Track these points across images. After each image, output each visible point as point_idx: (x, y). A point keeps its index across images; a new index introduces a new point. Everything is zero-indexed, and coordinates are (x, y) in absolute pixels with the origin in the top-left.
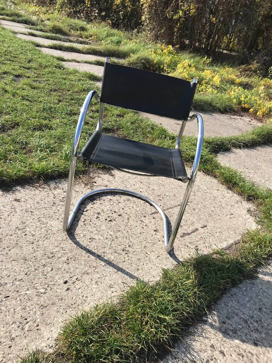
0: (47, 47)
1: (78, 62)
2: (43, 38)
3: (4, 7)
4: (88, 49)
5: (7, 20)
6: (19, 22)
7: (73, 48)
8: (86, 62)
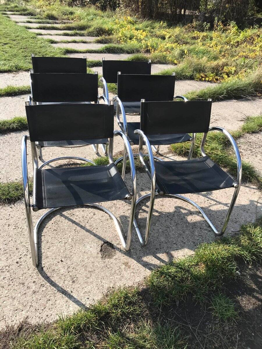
0: (35, 29)
1: (51, 35)
2: (37, 23)
3: (18, 5)
4: (64, 27)
5: (17, 15)
6: (25, 15)
7: (54, 27)
8: (56, 35)
